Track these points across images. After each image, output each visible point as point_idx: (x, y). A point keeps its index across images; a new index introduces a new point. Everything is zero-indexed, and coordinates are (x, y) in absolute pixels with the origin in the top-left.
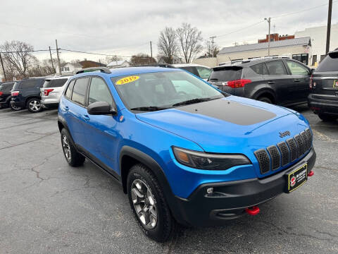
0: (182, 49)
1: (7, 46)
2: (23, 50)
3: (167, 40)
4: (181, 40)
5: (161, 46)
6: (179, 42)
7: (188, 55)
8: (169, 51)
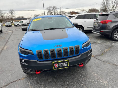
0: (111, 6)
1: (50, 7)
2: (54, 8)
3: (105, 2)
4: (112, 2)
5: (102, 5)
6: (111, 3)
7: (114, 8)
8: (105, 6)
